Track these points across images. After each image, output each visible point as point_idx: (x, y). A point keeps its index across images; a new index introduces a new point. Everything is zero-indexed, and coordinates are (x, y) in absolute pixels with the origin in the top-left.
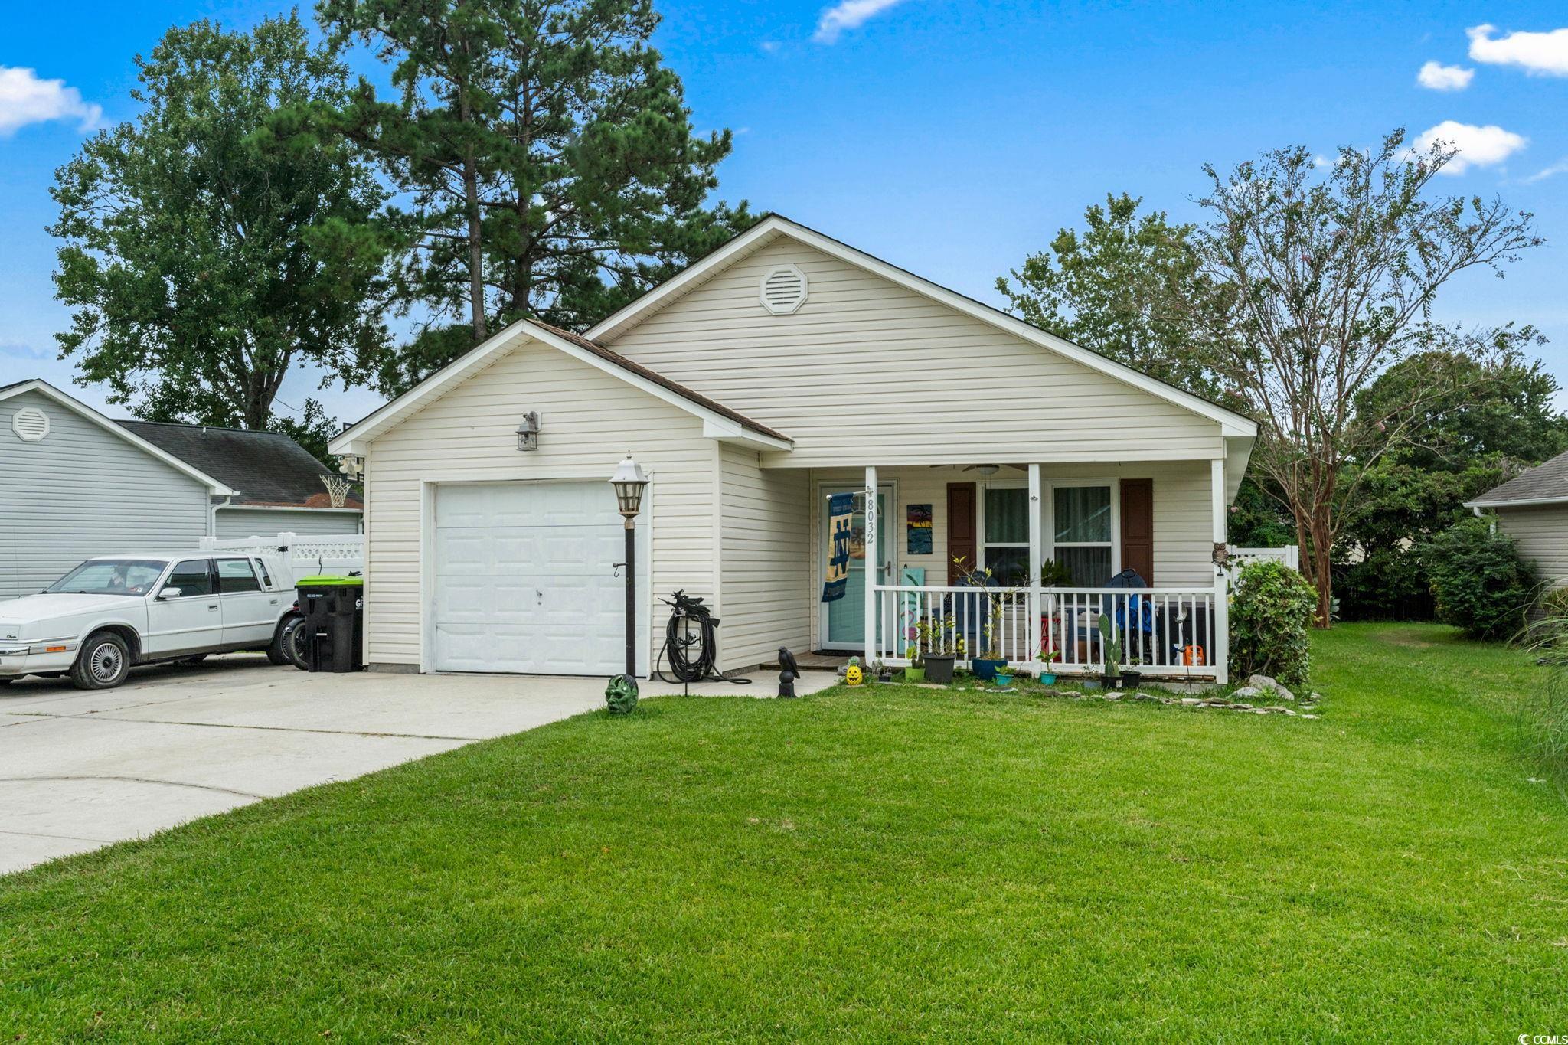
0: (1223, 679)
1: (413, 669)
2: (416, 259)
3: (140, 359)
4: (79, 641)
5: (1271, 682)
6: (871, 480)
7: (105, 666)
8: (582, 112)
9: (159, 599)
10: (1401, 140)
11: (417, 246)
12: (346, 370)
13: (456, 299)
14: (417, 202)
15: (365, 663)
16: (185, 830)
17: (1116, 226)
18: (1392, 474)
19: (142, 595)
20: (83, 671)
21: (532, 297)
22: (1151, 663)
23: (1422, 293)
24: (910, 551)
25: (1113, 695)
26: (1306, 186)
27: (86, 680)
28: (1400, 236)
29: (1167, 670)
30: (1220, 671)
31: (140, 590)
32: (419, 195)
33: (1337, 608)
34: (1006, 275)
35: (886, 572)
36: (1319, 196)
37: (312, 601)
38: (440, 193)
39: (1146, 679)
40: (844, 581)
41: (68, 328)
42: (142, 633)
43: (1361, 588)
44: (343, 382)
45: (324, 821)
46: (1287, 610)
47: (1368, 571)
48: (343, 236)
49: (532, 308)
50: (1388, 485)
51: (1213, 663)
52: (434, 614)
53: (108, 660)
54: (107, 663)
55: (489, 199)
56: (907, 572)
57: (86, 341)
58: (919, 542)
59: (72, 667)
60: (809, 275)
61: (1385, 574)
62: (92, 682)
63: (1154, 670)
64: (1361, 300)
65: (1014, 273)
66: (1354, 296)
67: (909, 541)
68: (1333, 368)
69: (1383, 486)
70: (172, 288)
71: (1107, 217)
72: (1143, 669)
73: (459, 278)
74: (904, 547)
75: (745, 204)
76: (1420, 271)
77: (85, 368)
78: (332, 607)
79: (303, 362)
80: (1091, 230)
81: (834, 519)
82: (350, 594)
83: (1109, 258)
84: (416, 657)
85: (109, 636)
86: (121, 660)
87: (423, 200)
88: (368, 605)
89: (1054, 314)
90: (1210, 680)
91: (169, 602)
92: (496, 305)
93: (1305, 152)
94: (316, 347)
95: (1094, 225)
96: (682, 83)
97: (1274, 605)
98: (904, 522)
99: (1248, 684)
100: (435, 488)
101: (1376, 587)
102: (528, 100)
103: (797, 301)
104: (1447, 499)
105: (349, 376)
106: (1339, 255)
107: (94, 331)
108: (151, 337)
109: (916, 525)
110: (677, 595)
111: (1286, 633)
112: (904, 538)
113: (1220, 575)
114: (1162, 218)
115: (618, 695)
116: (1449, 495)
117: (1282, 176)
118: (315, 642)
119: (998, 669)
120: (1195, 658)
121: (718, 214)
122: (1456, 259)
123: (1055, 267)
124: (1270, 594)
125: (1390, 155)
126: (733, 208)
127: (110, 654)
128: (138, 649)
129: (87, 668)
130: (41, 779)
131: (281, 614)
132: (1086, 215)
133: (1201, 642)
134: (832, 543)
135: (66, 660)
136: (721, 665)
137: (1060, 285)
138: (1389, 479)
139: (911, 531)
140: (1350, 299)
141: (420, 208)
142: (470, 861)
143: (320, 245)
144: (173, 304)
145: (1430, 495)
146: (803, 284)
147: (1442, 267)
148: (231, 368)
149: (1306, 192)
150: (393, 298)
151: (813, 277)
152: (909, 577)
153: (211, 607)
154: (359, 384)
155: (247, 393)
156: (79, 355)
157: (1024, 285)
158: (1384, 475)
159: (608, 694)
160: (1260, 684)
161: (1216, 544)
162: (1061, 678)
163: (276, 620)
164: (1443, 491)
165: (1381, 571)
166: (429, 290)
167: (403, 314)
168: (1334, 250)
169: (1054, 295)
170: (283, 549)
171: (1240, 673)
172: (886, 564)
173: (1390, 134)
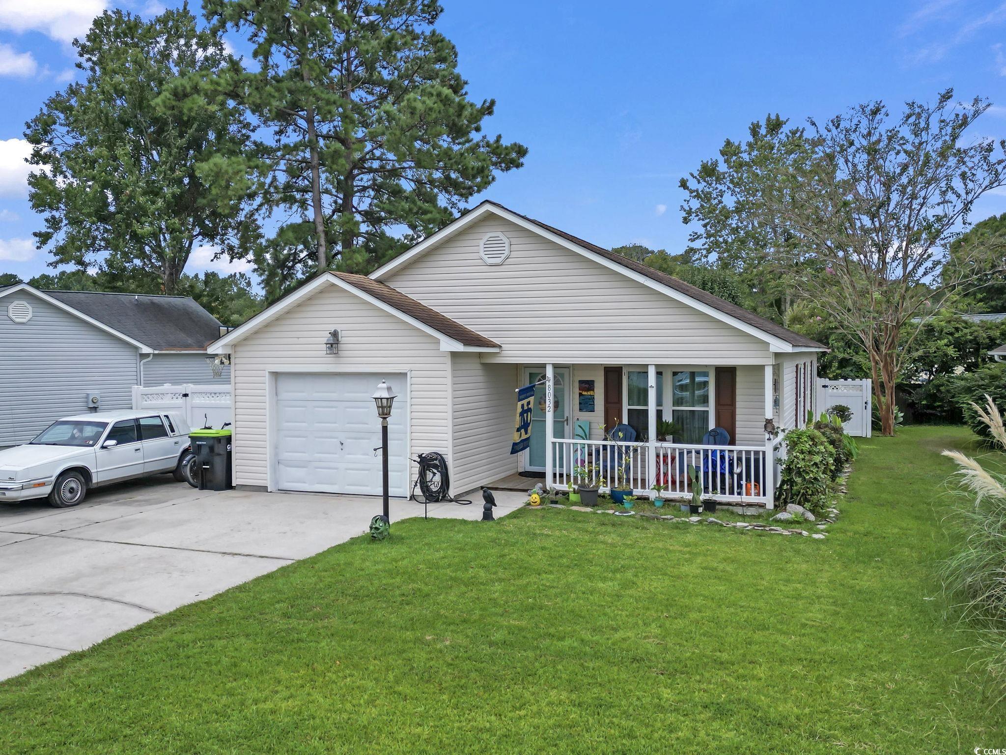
0: (770, 505)
1: (264, 489)
2: (274, 179)
3: (93, 244)
4: (53, 479)
5: (800, 509)
6: (549, 372)
7: (70, 492)
8: (387, 70)
9: (103, 447)
10: (951, 96)
11: (275, 170)
12: (231, 248)
13: (303, 204)
14: (276, 133)
15: (234, 484)
16: (108, 642)
17: (769, 138)
18: (949, 322)
19: (92, 446)
20: (56, 497)
21: (355, 201)
22: (725, 493)
23: (962, 205)
24: (581, 410)
25: (695, 519)
26: (883, 129)
27: (59, 502)
28: (949, 164)
29: (735, 498)
30: (769, 501)
31: (91, 442)
32: (277, 129)
33: (902, 419)
34: (686, 176)
35: (565, 423)
36: (892, 136)
37: (200, 446)
38: (291, 127)
39: (720, 504)
40: (528, 439)
41: (43, 228)
42: (93, 470)
43: (924, 402)
44: (228, 258)
45: (188, 637)
46: (812, 463)
47: (930, 390)
48: (223, 171)
49: (356, 208)
50: (945, 331)
51: (764, 495)
52: (276, 455)
53: (72, 488)
54: (72, 490)
55: (325, 132)
56: (579, 423)
57: (55, 236)
58: (587, 404)
59: (50, 494)
60: (511, 239)
61: (942, 393)
62: (62, 503)
63: (726, 498)
64: (921, 208)
65: (692, 175)
66: (916, 206)
67: (580, 403)
68: (900, 255)
69: (942, 331)
70: (110, 198)
71: (763, 131)
72: (719, 497)
73: (304, 190)
74: (577, 407)
75: (499, 137)
76: (962, 191)
77: (55, 254)
78: (212, 449)
79: (201, 243)
80: (751, 139)
81: (520, 404)
82: (223, 442)
83: (761, 161)
84: (265, 481)
85: (72, 474)
86: (80, 488)
87: (280, 132)
88: (235, 447)
89: (720, 202)
90: (762, 506)
91: (109, 449)
92: (331, 205)
93: (882, 105)
94: (210, 235)
95: (754, 137)
96: (457, 49)
97: (803, 459)
98: (577, 391)
99: (785, 510)
100: (276, 375)
101: (935, 401)
102: (350, 63)
103: (503, 256)
104: (987, 341)
105: (233, 252)
106: (904, 180)
107: (60, 228)
108: (99, 230)
109: (584, 393)
110: (420, 456)
111: (811, 478)
112: (577, 401)
113: (769, 439)
114: (802, 132)
115: (377, 529)
116: (989, 337)
117: (865, 122)
118: (202, 471)
119: (625, 497)
120: (753, 491)
121: (481, 144)
122: (987, 182)
123: (722, 167)
124: (802, 452)
125: (943, 108)
126: (492, 139)
127: (73, 485)
128: (91, 480)
129: (59, 494)
130: (29, 594)
131: (181, 450)
132: (750, 128)
133: (757, 480)
134: (518, 418)
135: (46, 491)
136: (452, 493)
137: (725, 180)
138: (946, 327)
139: (581, 397)
140: (913, 207)
141: (278, 137)
142: (261, 672)
143: (208, 176)
144: (112, 209)
145: (976, 337)
146: (507, 245)
147: (977, 188)
148: (154, 251)
149: (883, 133)
150: (261, 205)
151: (514, 241)
152: (580, 426)
153: (136, 450)
154: (239, 258)
155: (165, 268)
156: (51, 244)
157: (699, 182)
158: (943, 323)
159: (371, 528)
160: (794, 510)
161: (767, 419)
162: (668, 501)
163: (179, 454)
164: (985, 335)
165: (939, 390)
166: (284, 200)
167: (269, 217)
168: (901, 174)
169: (720, 187)
170: (186, 395)
171: (781, 501)
172: (565, 418)
173: (943, 92)
